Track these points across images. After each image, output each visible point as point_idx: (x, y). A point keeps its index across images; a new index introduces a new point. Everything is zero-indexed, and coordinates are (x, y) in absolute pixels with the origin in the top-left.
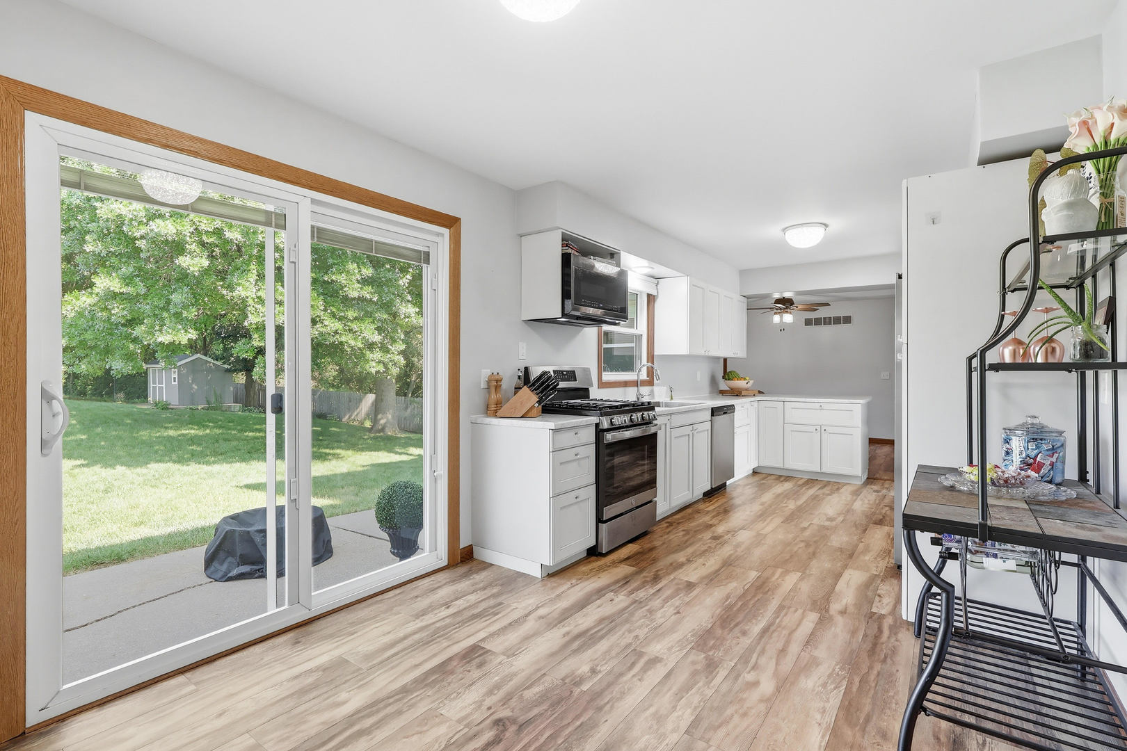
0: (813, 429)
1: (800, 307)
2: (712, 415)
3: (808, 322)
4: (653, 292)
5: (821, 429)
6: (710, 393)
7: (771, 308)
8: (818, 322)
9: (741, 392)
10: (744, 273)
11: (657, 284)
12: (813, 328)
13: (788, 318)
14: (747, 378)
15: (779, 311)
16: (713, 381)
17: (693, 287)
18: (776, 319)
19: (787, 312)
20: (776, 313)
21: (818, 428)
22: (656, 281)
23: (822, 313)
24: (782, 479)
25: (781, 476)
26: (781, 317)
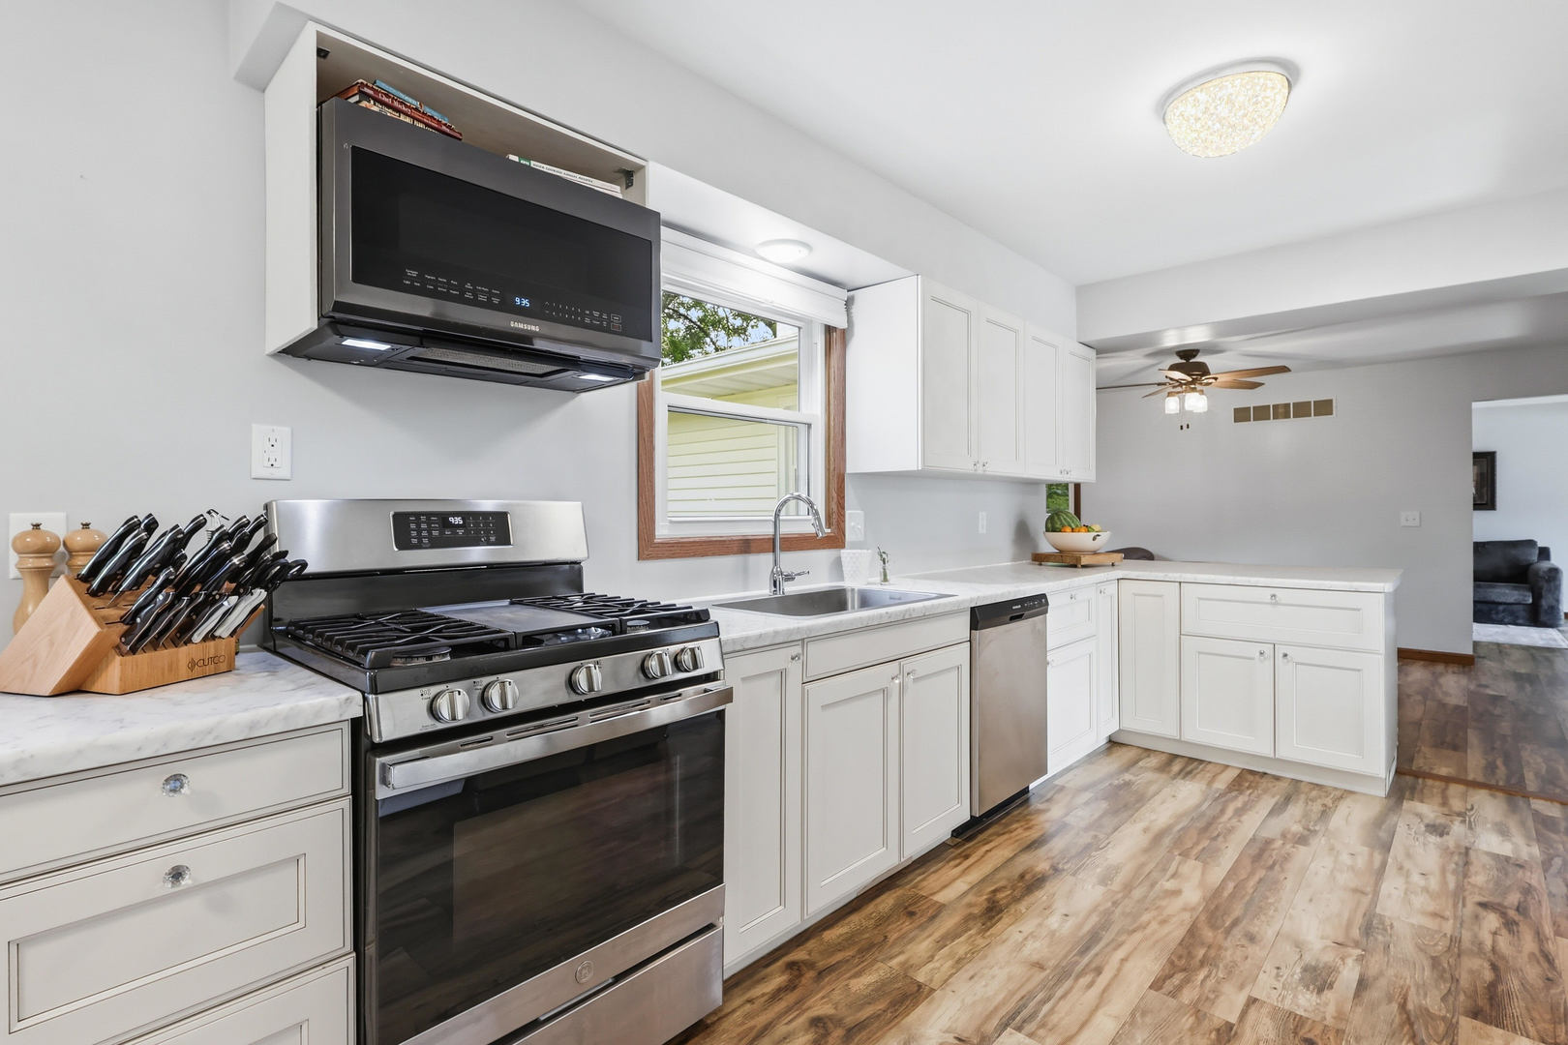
0: (1253, 650)
1: (1222, 378)
2: (975, 625)
3: (1241, 415)
4: (840, 323)
5: (1276, 653)
6: (1015, 559)
7: (1159, 384)
8: (1261, 413)
9: (1079, 559)
10: (1085, 292)
11: (849, 303)
12: (1252, 426)
13: (1196, 402)
14: (1096, 527)
15: (1179, 389)
16: (1022, 532)
17: (933, 302)
18: (1172, 405)
19: (1194, 390)
20: (1170, 394)
21: (1268, 649)
22: (844, 295)
23: (1273, 392)
24: (1176, 767)
25: (1174, 757)
26: (1182, 402)
